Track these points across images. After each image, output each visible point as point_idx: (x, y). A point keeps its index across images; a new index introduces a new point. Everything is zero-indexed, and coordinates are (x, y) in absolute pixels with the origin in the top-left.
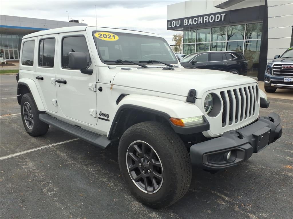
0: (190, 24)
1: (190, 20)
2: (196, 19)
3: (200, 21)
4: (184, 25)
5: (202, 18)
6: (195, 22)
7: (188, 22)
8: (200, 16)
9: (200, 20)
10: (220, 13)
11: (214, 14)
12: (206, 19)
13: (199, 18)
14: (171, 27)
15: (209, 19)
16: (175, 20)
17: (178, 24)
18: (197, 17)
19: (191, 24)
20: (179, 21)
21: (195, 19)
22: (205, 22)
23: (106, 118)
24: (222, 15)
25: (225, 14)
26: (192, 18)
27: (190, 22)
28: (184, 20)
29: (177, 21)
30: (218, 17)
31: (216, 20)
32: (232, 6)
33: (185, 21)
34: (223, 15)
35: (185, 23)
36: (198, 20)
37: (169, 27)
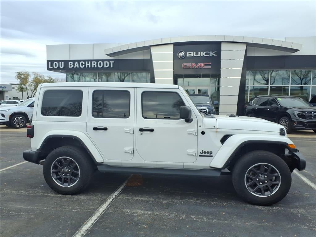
0: (76, 67)
1: (76, 63)
2: (84, 63)
3: (88, 66)
4: (70, 67)
5: (90, 62)
6: (82, 66)
7: (74, 64)
8: (88, 61)
9: (88, 64)
10: (109, 60)
11: (103, 61)
12: (94, 64)
13: (87, 62)
14: (52, 67)
15: (97, 64)
16: (58, 61)
17: (62, 66)
18: (85, 61)
19: (78, 67)
20: (63, 63)
21: (82, 63)
22: (93, 67)
23: (209, 155)
24: (110, 62)
25: (113, 62)
26: (79, 61)
27: (76, 65)
28: (69, 63)
29: (60, 63)
30: (106, 63)
31: (105, 66)
32: (119, 56)
33: (71, 63)
34: (112, 62)
35: (71, 66)
36: (85, 64)
37: (50, 67)
